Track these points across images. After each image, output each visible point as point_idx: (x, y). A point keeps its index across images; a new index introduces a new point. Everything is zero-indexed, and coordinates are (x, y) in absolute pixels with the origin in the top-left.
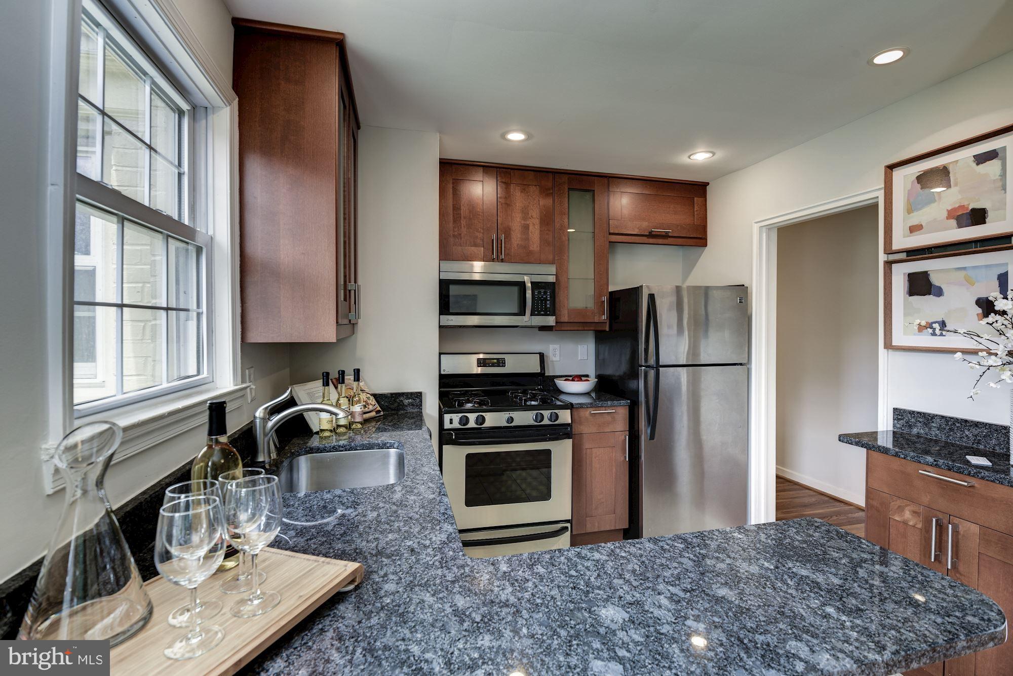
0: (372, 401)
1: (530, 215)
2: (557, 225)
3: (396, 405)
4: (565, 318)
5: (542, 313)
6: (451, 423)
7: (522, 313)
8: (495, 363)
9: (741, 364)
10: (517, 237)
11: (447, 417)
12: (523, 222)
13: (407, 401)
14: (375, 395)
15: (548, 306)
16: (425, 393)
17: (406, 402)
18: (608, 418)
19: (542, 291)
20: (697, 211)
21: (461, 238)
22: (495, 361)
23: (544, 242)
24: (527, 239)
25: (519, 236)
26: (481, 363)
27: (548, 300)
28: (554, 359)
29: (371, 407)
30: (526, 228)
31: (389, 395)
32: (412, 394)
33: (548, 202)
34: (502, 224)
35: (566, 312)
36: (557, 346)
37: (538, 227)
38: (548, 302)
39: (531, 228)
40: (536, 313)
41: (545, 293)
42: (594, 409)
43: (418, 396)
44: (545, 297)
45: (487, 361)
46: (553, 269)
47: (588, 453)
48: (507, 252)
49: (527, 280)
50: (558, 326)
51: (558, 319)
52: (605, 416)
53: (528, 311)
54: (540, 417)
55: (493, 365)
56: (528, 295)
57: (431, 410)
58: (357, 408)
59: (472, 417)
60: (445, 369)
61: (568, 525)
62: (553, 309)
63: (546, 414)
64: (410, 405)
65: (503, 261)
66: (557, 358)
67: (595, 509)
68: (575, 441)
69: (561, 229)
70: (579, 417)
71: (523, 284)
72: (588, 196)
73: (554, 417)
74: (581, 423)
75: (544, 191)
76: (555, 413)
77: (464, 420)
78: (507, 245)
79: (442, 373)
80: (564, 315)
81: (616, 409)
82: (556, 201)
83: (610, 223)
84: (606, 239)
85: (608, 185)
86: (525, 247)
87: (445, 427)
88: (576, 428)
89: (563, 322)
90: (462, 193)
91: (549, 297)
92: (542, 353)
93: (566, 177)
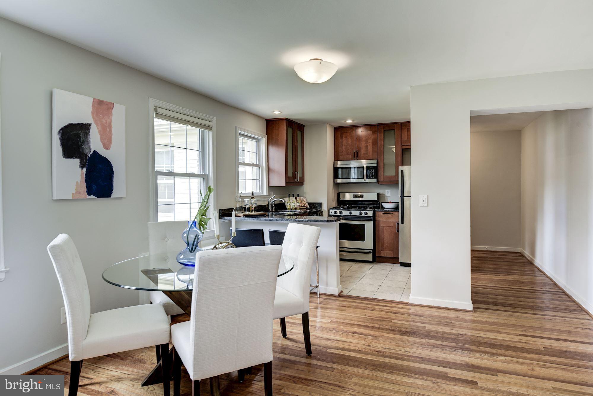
0: (307, 204)
1: (368, 141)
2: (379, 145)
5: (371, 178)
6: (332, 213)
7: (363, 178)
10: (363, 151)
11: (331, 211)
12: (365, 145)
14: (308, 203)
15: (374, 175)
16: (323, 203)
17: (317, 205)
19: (371, 169)
21: (343, 153)
23: (374, 151)
24: (367, 151)
25: (364, 150)
26: (354, 196)
29: (305, 206)
30: (367, 147)
31: (312, 203)
32: (318, 203)
33: (375, 136)
34: (358, 146)
36: (389, 191)
37: (371, 146)
38: (374, 174)
39: (369, 147)
40: (369, 178)
41: (372, 170)
42: (384, 212)
43: (320, 204)
44: (372, 172)
45: (357, 196)
46: (375, 161)
47: (382, 228)
48: (359, 156)
49: (365, 166)
50: (380, 183)
51: (379, 180)
52: (389, 215)
53: (365, 177)
54: (361, 213)
55: (359, 197)
56: (365, 172)
57: (325, 208)
58: (298, 204)
59: (338, 211)
60: (341, 198)
61: (372, 251)
62: (376, 176)
63: (363, 212)
64: (318, 206)
65: (358, 160)
66: (389, 195)
67: (385, 249)
68: (376, 223)
69: (380, 146)
70: (378, 215)
71: (363, 167)
72: (392, 132)
73: (366, 214)
74: (379, 217)
75: (374, 132)
76: (366, 212)
77: (336, 213)
78: (359, 154)
79: (340, 199)
80: (382, 178)
81: (392, 212)
82: (379, 135)
83: (402, 141)
84: (400, 148)
85: (401, 127)
86: (366, 154)
87: (330, 214)
88: (377, 219)
89: (381, 180)
90: (343, 137)
91: (374, 171)
92: (379, 193)
93: (383, 126)
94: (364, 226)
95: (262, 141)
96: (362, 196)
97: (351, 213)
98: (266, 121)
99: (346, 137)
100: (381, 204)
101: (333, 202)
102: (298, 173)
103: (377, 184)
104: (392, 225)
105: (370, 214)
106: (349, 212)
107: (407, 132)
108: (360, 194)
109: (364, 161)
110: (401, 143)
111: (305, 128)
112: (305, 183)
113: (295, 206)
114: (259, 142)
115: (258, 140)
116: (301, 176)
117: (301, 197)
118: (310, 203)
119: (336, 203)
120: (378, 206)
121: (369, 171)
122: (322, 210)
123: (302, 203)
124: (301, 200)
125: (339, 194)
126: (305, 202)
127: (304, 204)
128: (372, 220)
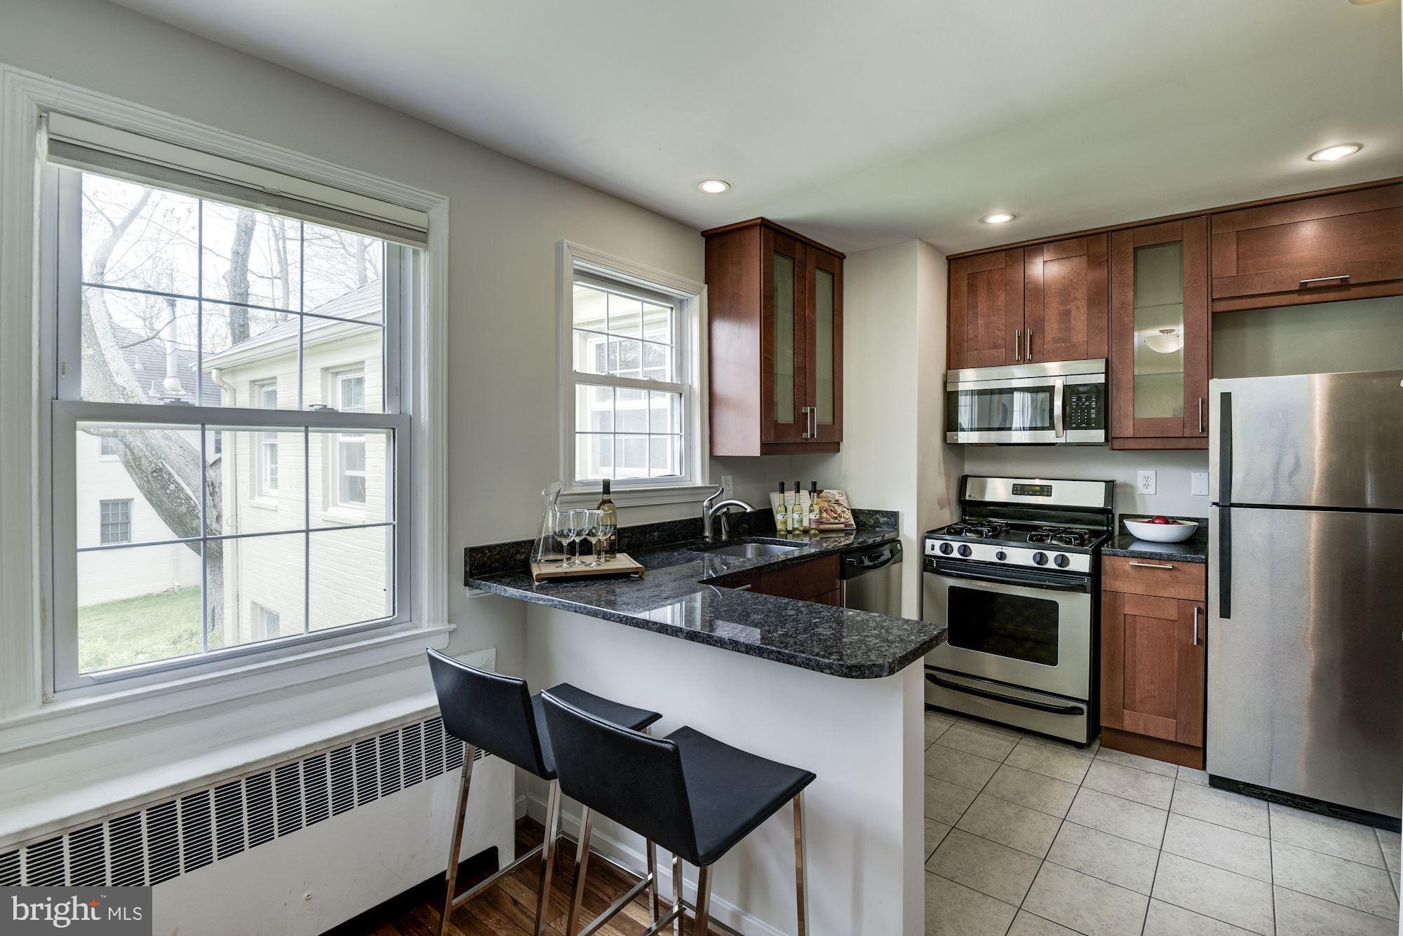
0: (848, 515)
1: (1072, 296)
2: (1116, 303)
3: (873, 522)
4: (1128, 432)
5: (1084, 425)
6: (933, 549)
7: (1051, 427)
8: (1037, 491)
10: (1052, 329)
11: (929, 542)
12: (1061, 308)
14: (852, 510)
15: (1094, 416)
16: (903, 515)
17: (882, 520)
18: (1166, 576)
19: (1084, 396)
21: (978, 341)
22: (1038, 488)
23: (1093, 329)
24: (1068, 329)
25: (1055, 326)
27: (1093, 408)
28: (1145, 491)
29: (843, 520)
30: (1066, 314)
31: (866, 512)
32: (887, 512)
33: (1101, 273)
34: (1030, 315)
35: (1131, 423)
36: (1150, 473)
37: (1084, 310)
38: (1093, 411)
39: (1073, 313)
40: (1074, 426)
41: (1088, 399)
42: (1140, 560)
43: (893, 517)
44: (1087, 404)
45: (1026, 488)
46: (1100, 365)
47: (1129, 620)
48: (1036, 349)
49: (1059, 384)
50: (1116, 444)
51: (1115, 433)
52: (1159, 573)
53: (1059, 424)
54: (1041, 559)
55: (1034, 494)
56: (1058, 403)
57: (909, 531)
58: (812, 516)
59: (956, 545)
60: (971, 494)
61: (1084, 707)
62: (1102, 420)
63: (1051, 555)
64: (885, 523)
65: (1030, 362)
66: (1151, 490)
67: (1141, 702)
68: (1105, 599)
69: (1121, 306)
70: (1113, 569)
71: (1050, 390)
72: (1171, 251)
73: (1063, 561)
74: (1115, 577)
75: (1094, 261)
76: (1063, 555)
77: (946, 548)
78: (1037, 341)
79: (968, 499)
80: (1125, 428)
81: (1176, 564)
82: (1113, 270)
83: (1214, 283)
84: (1206, 310)
85: (1210, 227)
86: (1064, 340)
87: (926, 553)
88: (1107, 583)
89: (1123, 436)
90: (979, 288)
91: (1094, 403)
92: (1112, 481)
93: (1130, 232)
94: (1054, 606)
95: (690, 305)
96: (1046, 491)
97: (1002, 556)
98: (703, 240)
99: (989, 288)
100: (1123, 527)
101: (941, 508)
102: (812, 411)
103: (1107, 448)
104: (1172, 612)
105: (1080, 562)
106: (998, 549)
107: (1234, 248)
108: (1037, 482)
109: (1053, 367)
110: (1210, 288)
111: (845, 261)
112: (844, 446)
113: (801, 521)
114: (681, 309)
115: (679, 304)
116: (828, 419)
117: (832, 491)
118: (860, 510)
119: (951, 514)
120: (1108, 530)
121: (1073, 400)
122: (899, 539)
123: (831, 510)
124: (830, 501)
125: (963, 481)
126: (840, 508)
127: (836, 516)
128: (1089, 588)
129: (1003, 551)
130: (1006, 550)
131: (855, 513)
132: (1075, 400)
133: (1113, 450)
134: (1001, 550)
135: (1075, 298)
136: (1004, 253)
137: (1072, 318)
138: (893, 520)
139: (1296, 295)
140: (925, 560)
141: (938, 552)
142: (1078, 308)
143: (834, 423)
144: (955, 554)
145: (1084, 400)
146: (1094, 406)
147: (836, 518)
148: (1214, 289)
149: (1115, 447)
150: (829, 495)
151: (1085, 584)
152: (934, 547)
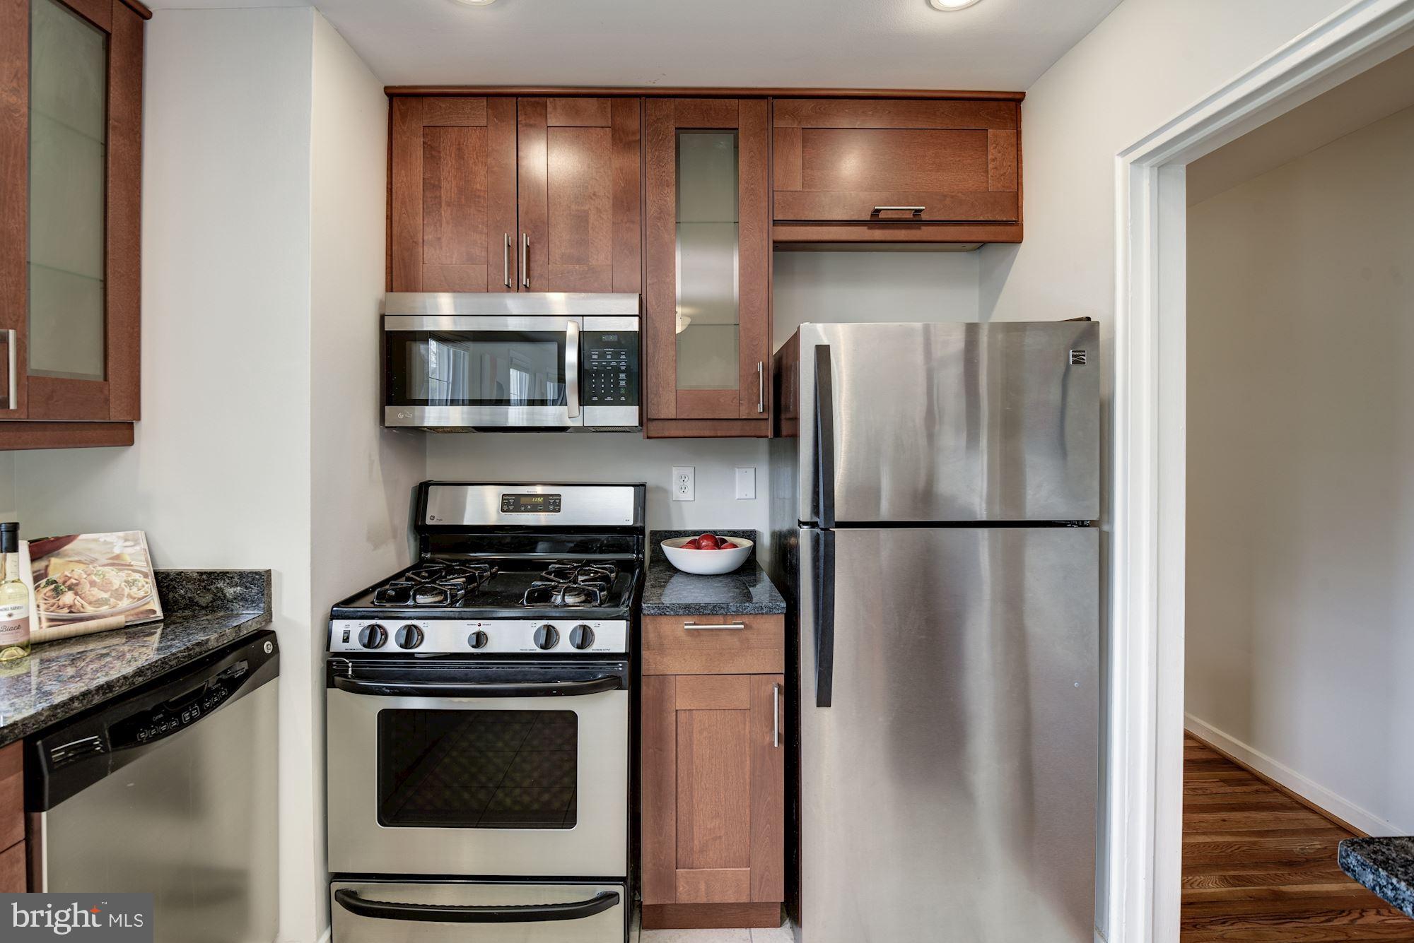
0: (146, 589)
1: (591, 190)
2: (652, 210)
3: (209, 597)
4: (668, 411)
5: (609, 399)
6: (346, 640)
7: (561, 400)
8: (539, 504)
9: (1081, 524)
10: (561, 239)
12: (573, 207)
13: (232, 590)
14: (155, 575)
15: (623, 383)
16: (280, 575)
17: (230, 591)
18: (734, 641)
19: (609, 351)
20: (993, 160)
21: (440, 247)
22: (540, 500)
23: (621, 245)
24: (585, 242)
25: (566, 236)
26: (510, 504)
27: (623, 372)
28: (682, 497)
31: (195, 575)
32: (242, 574)
33: (631, 162)
34: (527, 213)
35: (672, 396)
36: (689, 471)
37: (607, 214)
38: (622, 376)
39: (592, 218)
40: (595, 399)
41: (614, 356)
42: (696, 619)
43: (257, 583)
44: (614, 363)
45: (523, 500)
46: (630, 303)
48: (536, 270)
49: (572, 330)
50: (654, 428)
51: (653, 412)
52: (726, 635)
53: (573, 398)
54: (550, 636)
55: (535, 508)
56: (571, 356)
57: (293, 609)
59: (393, 627)
60: (436, 514)
61: (620, 889)
62: (636, 393)
63: (565, 628)
64: (237, 598)
65: (528, 289)
66: (689, 495)
67: (701, 852)
68: (647, 690)
69: (659, 218)
70: (660, 637)
71: (559, 339)
72: (723, 142)
73: (586, 636)
74: (661, 649)
75: (621, 140)
76: (584, 627)
77: (374, 635)
78: (538, 258)
79: (429, 522)
80: (665, 406)
81: (746, 620)
82: (649, 158)
83: (775, 198)
84: (765, 235)
85: (771, 115)
86: (579, 261)
87: (333, 649)
88: (651, 662)
89: (662, 417)
90: (442, 154)
91: (623, 363)
92: (643, 485)
93: (672, 103)
94: (569, 720)
96: (553, 504)
97: (480, 638)
99: (460, 156)
103: (641, 435)
104: (743, 698)
105: (611, 635)
106: (470, 627)
107: (799, 151)
108: (539, 490)
109: (558, 301)
110: (771, 204)
112: (142, 430)
116: (90, 367)
117: (102, 537)
118: (180, 573)
119: (400, 554)
120: (638, 558)
121: (594, 357)
122: (271, 627)
123: (93, 584)
124: (93, 561)
125: (421, 493)
126: (123, 574)
127: (106, 595)
128: (626, 682)
129: (483, 629)
130: (488, 627)
131: (166, 582)
132: (596, 357)
133: (648, 438)
134: (476, 629)
135: (594, 194)
136: (484, 101)
137: (590, 225)
138: (255, 590)
139: (866, 228)
140: (329, 664)
141: (355, 645)
142: (599, 210)
143: (106, 379)
144: (392, 646)
145: (609, 357)
146: (623, 368)
147: (105, 602)
148: (776, 206)
149: (649, 435)
150: (92, 546)
151: (619, 675)
152: (348, 635)
